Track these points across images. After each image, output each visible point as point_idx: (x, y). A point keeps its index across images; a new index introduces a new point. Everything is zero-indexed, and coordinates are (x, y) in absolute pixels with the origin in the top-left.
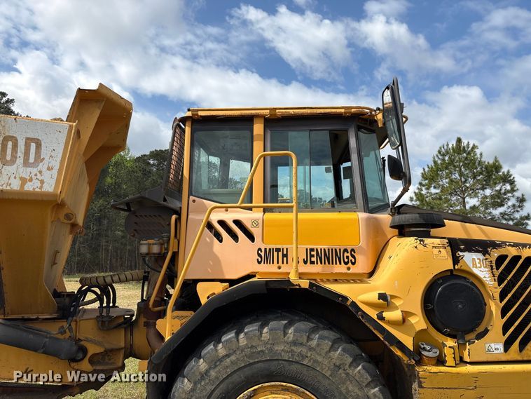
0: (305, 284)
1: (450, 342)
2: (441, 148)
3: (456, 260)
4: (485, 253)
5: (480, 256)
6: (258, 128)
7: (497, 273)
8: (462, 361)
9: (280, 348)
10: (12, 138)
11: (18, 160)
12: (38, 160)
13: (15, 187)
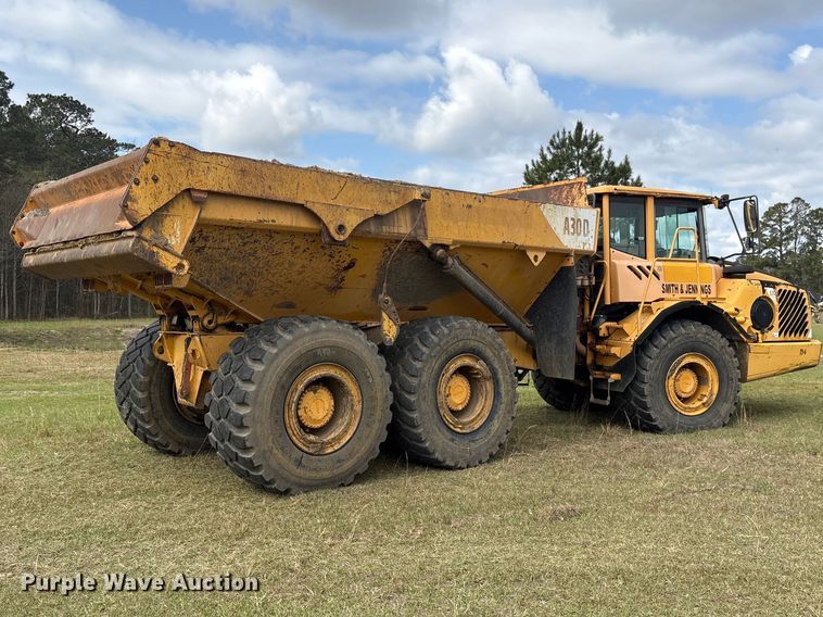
0: (705, 303)
1: (760, 332)
2: (554, 136)
3: (764, 291)
4: (774, 288)
5: (772, 289)
6: (650, 203)
7: (778, 298)
9: (699, 335)
10: (579, 220)
11: (582, 233)
12: (588, 231)
13: (581, 248)
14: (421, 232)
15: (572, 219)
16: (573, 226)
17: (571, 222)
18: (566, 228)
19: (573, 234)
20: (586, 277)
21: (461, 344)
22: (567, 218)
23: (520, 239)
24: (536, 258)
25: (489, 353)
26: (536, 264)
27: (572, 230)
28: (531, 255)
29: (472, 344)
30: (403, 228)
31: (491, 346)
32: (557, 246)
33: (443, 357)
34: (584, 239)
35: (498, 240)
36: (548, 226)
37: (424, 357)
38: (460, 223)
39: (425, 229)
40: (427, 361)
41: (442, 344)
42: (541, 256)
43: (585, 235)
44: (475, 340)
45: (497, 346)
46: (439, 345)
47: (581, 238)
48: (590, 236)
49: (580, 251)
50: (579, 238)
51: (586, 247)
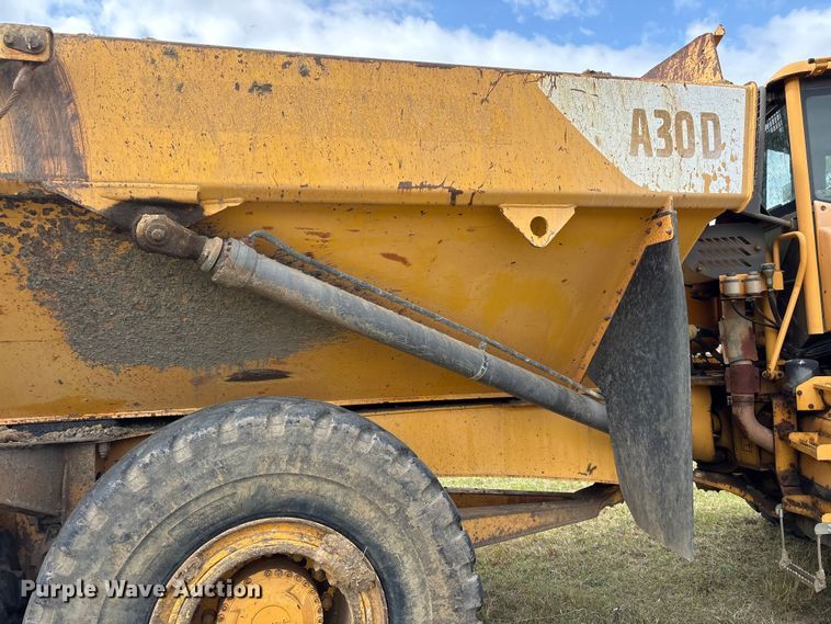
10: (685, 115)
11: (699, 149)
12: (720, 146)
13: (698, 188)
15: (659, 113)
16: (663, 132)
17: (655, 124)
18: (639, 139)
19: (665, 152)
20: (754, 275)
21: (244, 491)
22: (639, 114)
23: (469, 175)
24: (539, 226)
25: (361, 511)
26: (542, 242)
27: (660, 143)
28: (521, 219)
29: (293, 487)
31: (368, 488)
32: (608, 188)
33: (167, 537)
35: (382, 180)
36: (568, 135)
37: (81, 542)
38: (223, 137)
39: (77, 160)
40: (90, 555)
41: (160, 495)
42: (557, 219)
43: (708, 154)
44: (301, 476)
45: (392, 489)
46: (147, 500)
47: (696, 162)
48: (725, 156)
49: (693, 198)
50: (690, 163)
51: (716, 188)
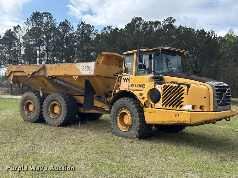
0: (128, 91)
1: (153, 104)
3: (155, 86)
4: (161, 85)
5: (160, 85)
7: (163, 89)
8: (154, 108)
10: (88, 66)
11: (89, 70)
12: (91, 69)
13: (89, 74)
14: (45, 74)
16: (86, 68)
17: (85, 67)
18: (83, 69)
19: (85, 70)
21: (53, 98)
22: (84, 66)
23: (69, 73)
24: (75, 78)
26: (75, 79)
28: (74, 77)
30: (42, 73)
32: (80, 74)
34: (90, 72)
35: (63, 74)
36: (77, 69)
38: (54, 71)
39: (46, 73)
42: (77, 77)
43: (90, 70)
44: (56, 98)
47: (89, 71)
48: (92, 71)
49: (88, 75)
50: (88, 71)
51: (90, 74)
